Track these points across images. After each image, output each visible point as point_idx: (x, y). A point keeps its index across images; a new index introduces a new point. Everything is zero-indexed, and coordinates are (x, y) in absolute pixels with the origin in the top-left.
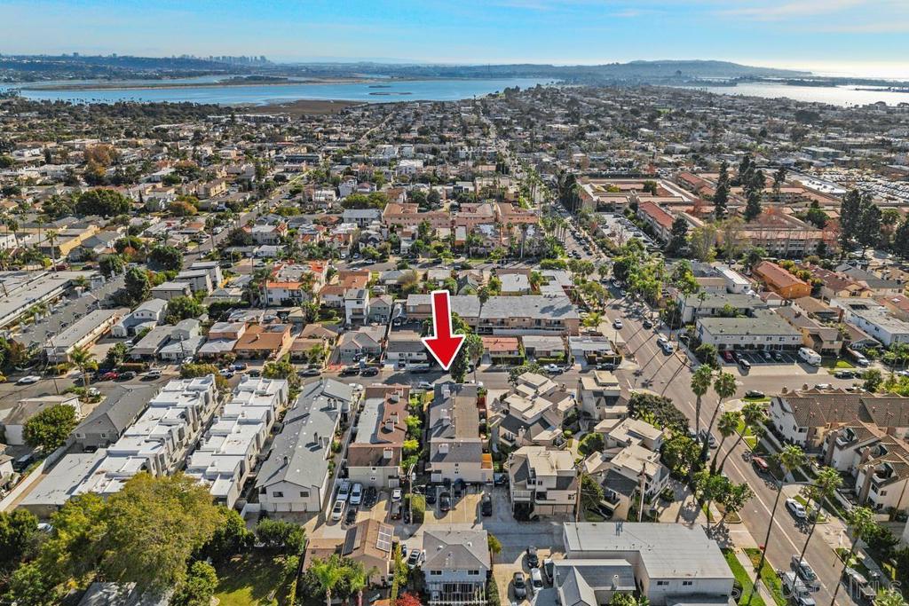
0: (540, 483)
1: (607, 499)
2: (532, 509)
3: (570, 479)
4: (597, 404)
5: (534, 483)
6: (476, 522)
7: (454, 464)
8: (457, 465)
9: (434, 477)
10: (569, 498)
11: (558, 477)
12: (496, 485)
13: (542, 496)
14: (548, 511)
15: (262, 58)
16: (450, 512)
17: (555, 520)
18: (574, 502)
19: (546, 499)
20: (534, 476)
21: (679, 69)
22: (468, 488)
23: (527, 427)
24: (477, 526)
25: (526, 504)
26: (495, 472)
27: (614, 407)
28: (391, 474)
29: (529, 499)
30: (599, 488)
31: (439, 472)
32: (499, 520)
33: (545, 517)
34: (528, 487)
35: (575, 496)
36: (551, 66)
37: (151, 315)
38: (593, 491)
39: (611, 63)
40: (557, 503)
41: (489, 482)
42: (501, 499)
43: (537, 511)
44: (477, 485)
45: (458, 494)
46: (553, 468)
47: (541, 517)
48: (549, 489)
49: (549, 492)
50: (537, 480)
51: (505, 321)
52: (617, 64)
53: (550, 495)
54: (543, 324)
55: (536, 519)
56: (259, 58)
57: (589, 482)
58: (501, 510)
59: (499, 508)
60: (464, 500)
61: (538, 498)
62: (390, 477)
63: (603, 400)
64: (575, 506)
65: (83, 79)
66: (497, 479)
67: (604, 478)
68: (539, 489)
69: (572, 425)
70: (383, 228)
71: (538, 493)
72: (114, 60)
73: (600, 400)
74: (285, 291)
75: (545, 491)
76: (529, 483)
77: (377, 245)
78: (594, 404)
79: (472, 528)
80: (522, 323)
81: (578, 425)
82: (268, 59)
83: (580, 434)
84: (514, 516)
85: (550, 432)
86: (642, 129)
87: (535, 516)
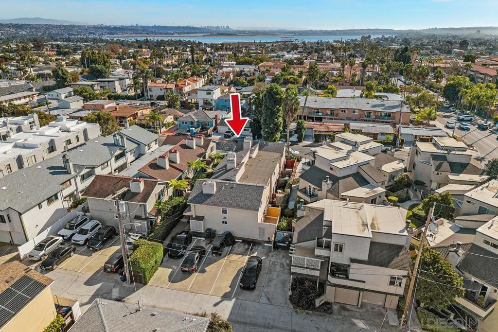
0: (339, 248)
1: (470, 297)
2: (322, 291)
3: (397, 249)
4: (438, 168)
5: (328, 247)
6: (226, 297)
7: (221, 209)
8: (224, 212)
9: (194, 226)
10: (392, 283)
11: (373, 244)
12: (276, 247)
13: (340, 270)
14: (350, 298)
15: (227, 27)
16: (195, 274)
17: (361, 318)
18: (400, 291)
19: (347, 278)
20: (329, 234)
21: (478, 30)
22: (236, 245)
23: (335, 180)
24: (225, 303)
25: (313, 280)
26: (278, 228)
27: (461, 175)
28: (138, 214)
29: (317, 273)
30: (454, 272)
31: (201, 218)
32: (264, 300)
33: (343, 308)
34: (318, 252)
35: (404, 281)
36: (392, 30)
37: (58, 96)
38: (444, 277)
39: (431, 28)
40: (367, 287)
41: (269, 242)
42: (278, 268)
43: (330, 294)
44: (251, 243)
45: (218, 252)
46: (365, 225)
47: (335, 307)
48: (353, 261)
49: (354, 266)
50: (334, 240)
51: (335, 112)
52: (436, 28)
53: (355, 271)
54: (373, 116)
55: (327, 308)
56: (225, 27)
57: (435, 260)
58: (272, 284)
59: (270, 280)
60: (223, 261)
61: (333, 274)
62: (137, 218)
63: (446, 165)
64: (402, 298)
65: (136, 34)
66: (279, 238)
67: (462, 257)
68: (336, 258)
69: (400, 192)
70: (256, 71)
71: (333, 265)
72: (155, 27)
73: (441, 165)
74: (161, 89)
75: (347, 262)
76: (320, 245)
77: (248, 78)
78: (433, 168)
79: (215, 305)
80: (351, 115)
81: (407, 192)
82: (230, 27)
83: (409, 203)
84: (291, 298)
85: (368, 190)
86: (454, 50)
87: (327, 303)
